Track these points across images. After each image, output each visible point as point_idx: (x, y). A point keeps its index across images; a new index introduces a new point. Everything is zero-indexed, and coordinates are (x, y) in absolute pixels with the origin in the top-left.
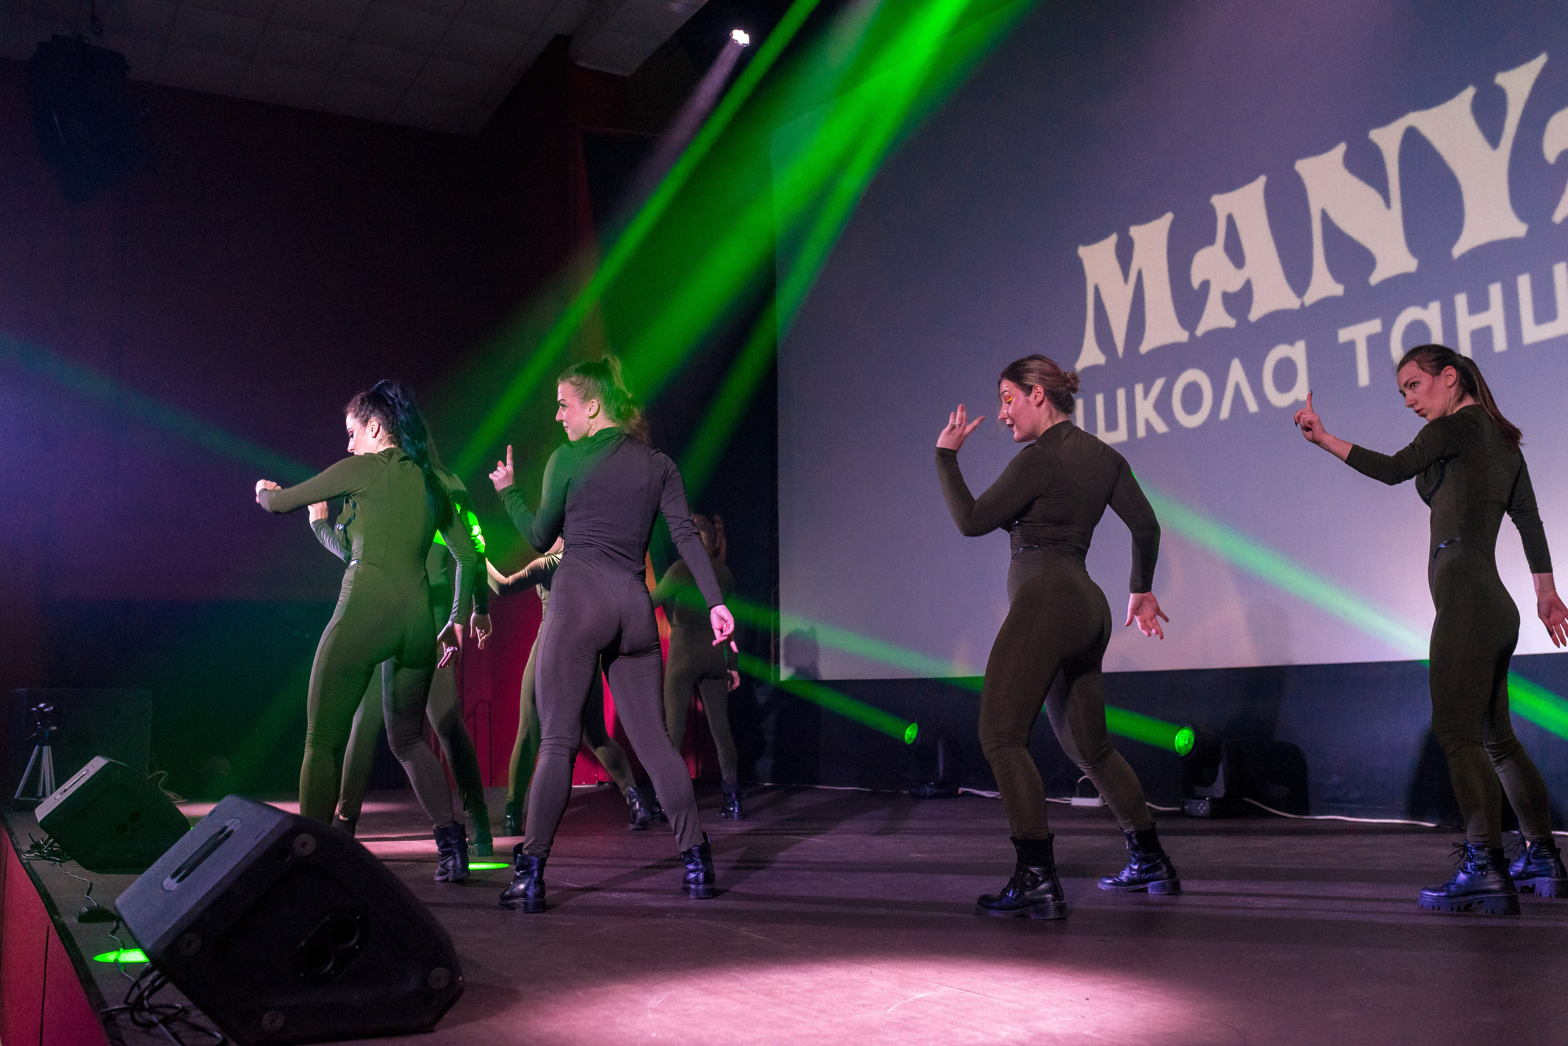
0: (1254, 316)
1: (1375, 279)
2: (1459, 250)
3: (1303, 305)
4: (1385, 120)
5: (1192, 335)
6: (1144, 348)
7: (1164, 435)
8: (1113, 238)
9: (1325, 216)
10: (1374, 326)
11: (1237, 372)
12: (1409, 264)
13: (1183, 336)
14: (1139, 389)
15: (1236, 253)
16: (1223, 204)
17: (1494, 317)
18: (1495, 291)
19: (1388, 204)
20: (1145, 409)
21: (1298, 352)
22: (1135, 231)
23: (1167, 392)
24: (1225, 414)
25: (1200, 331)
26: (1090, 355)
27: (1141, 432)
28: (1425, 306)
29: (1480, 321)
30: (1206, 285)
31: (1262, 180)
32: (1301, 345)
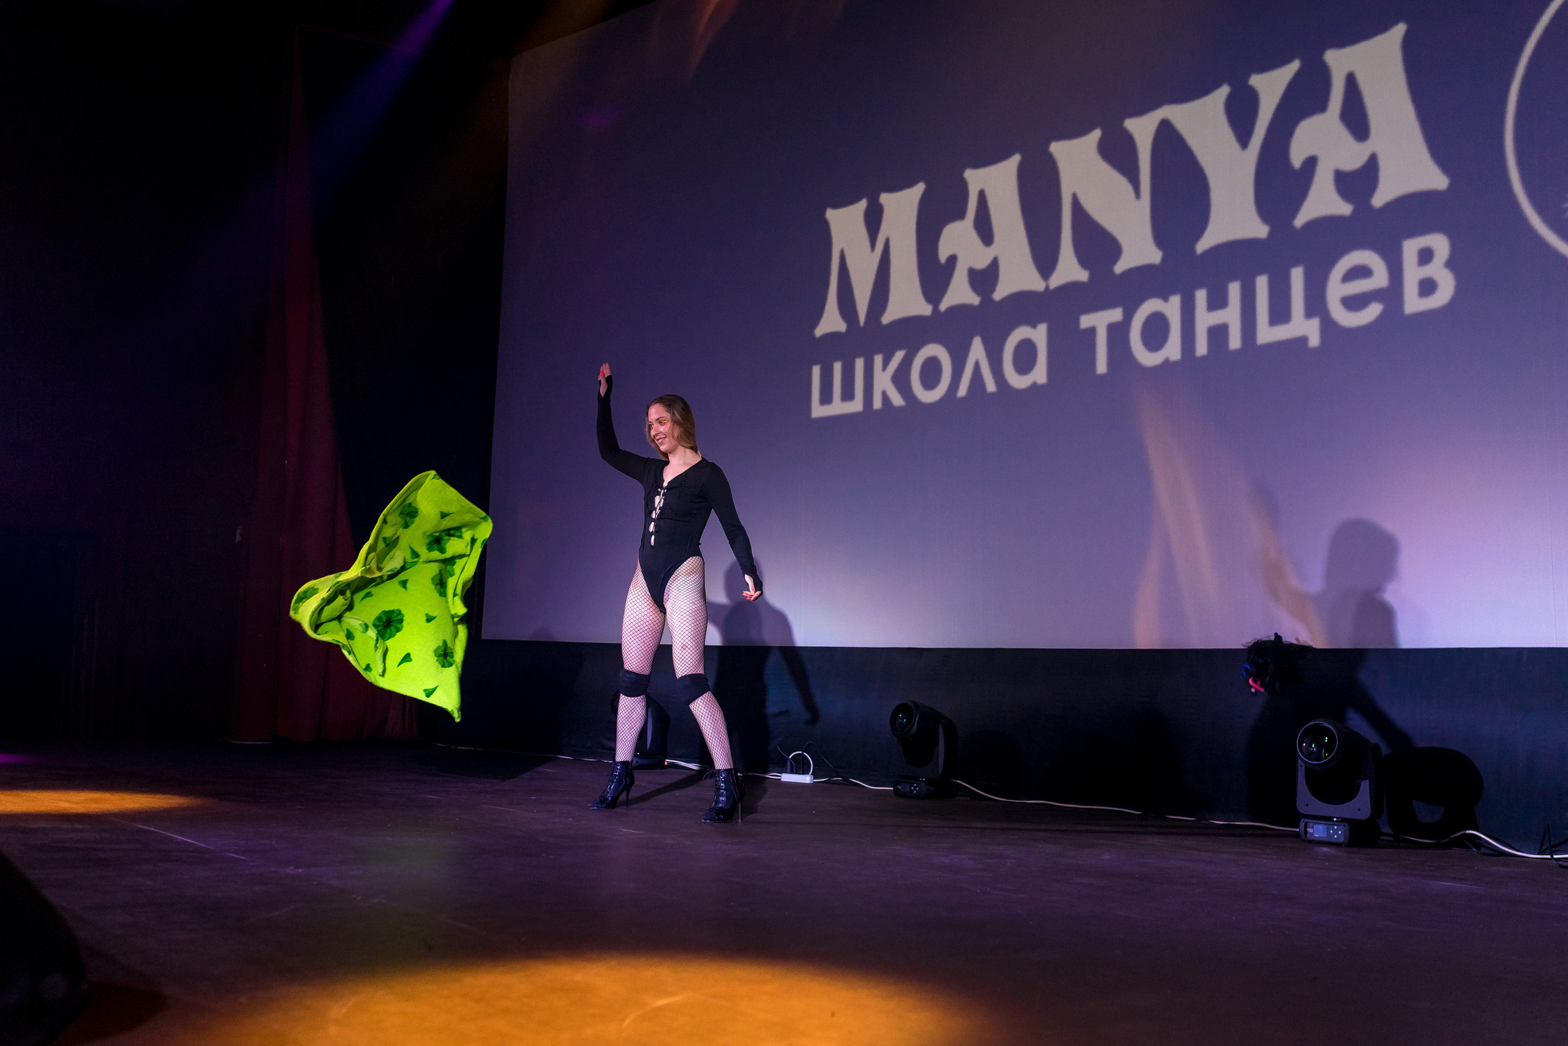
0: (999, 294)
1: (1119, 268)
2: (1202, 246)
3: (1047, 287)
4: (1141, 110)
5: (936, 310)
6: (886, 319)
7: (900, 409)
8: (863, 204)
9: (1075, 201)
10: (1115, 315)
11: (977, 351)
12: (1154, 256)
13: (926, 310)
14: (878, 359)
15: (985, 230)
16: (976, 179)
17: (1231, 315)
18: (1234, 290)
19: (1138, 194)
20: (883, 381)
21: (1039, 334)
22: (885, 198)
23: (906, 365)
24: (962, 391)
25: (943, 306)
26: (831, 322)
27: (877, 404)
28: (1166, 299)
29: (1218, 317)
30: (952, 260)
31: (1016, 159)
32: (1043, 328)
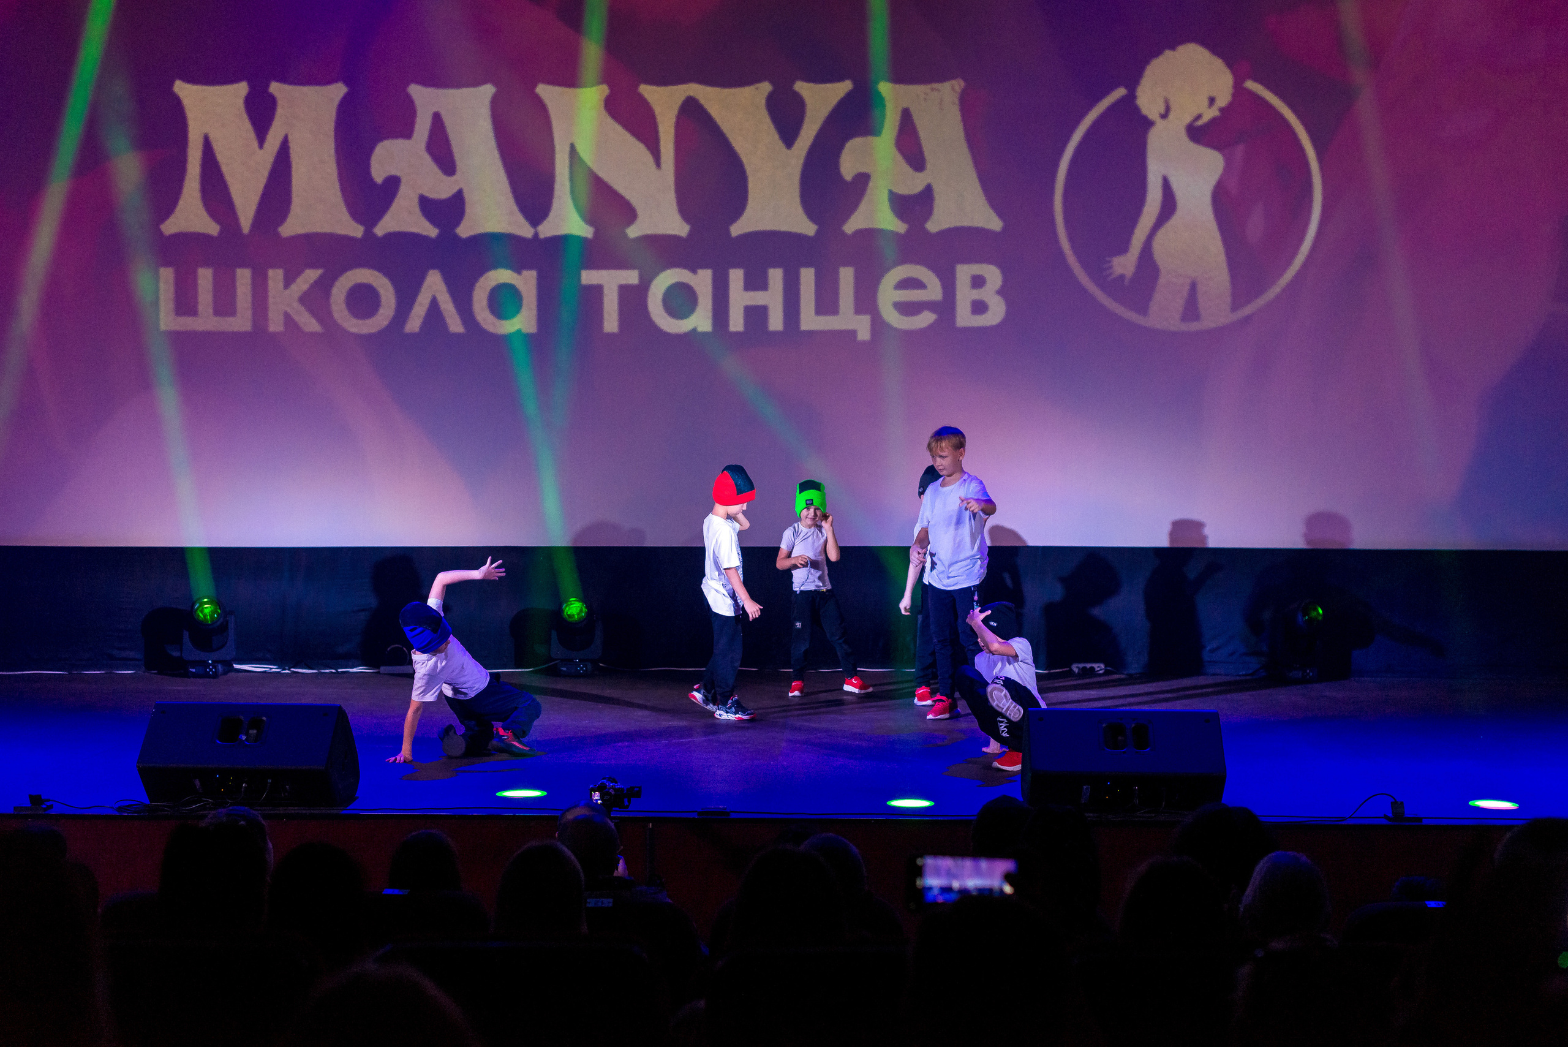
0: (464, 231)
1: (633, 232)
2: (737, 229)
3: (536, 235)
4: (660, 80)
5: (368, 231)
6: (287, 230)
7: (313, 334)
8: (242, 88)
9: (574, 153)
10: (632, 277)
11: (434, 285)
12: (679, 227)
13: (356, 231)
14: (276, 276)
15: (442, 157)
16: (426, 98)
17: (772, 298)
18: (776, 275)
19: (658, 164)
20: (285, 301)
21: (526, 282)
22: (275, 88)
23: (323, 287)
24: (412, 328)
25: (380, 230)
26: (190, 218)
27: (274, 324)
28: (694, 271)
29: (755, 298)
30: (393, 184)
31: (488, 89)
32: (531, 275)
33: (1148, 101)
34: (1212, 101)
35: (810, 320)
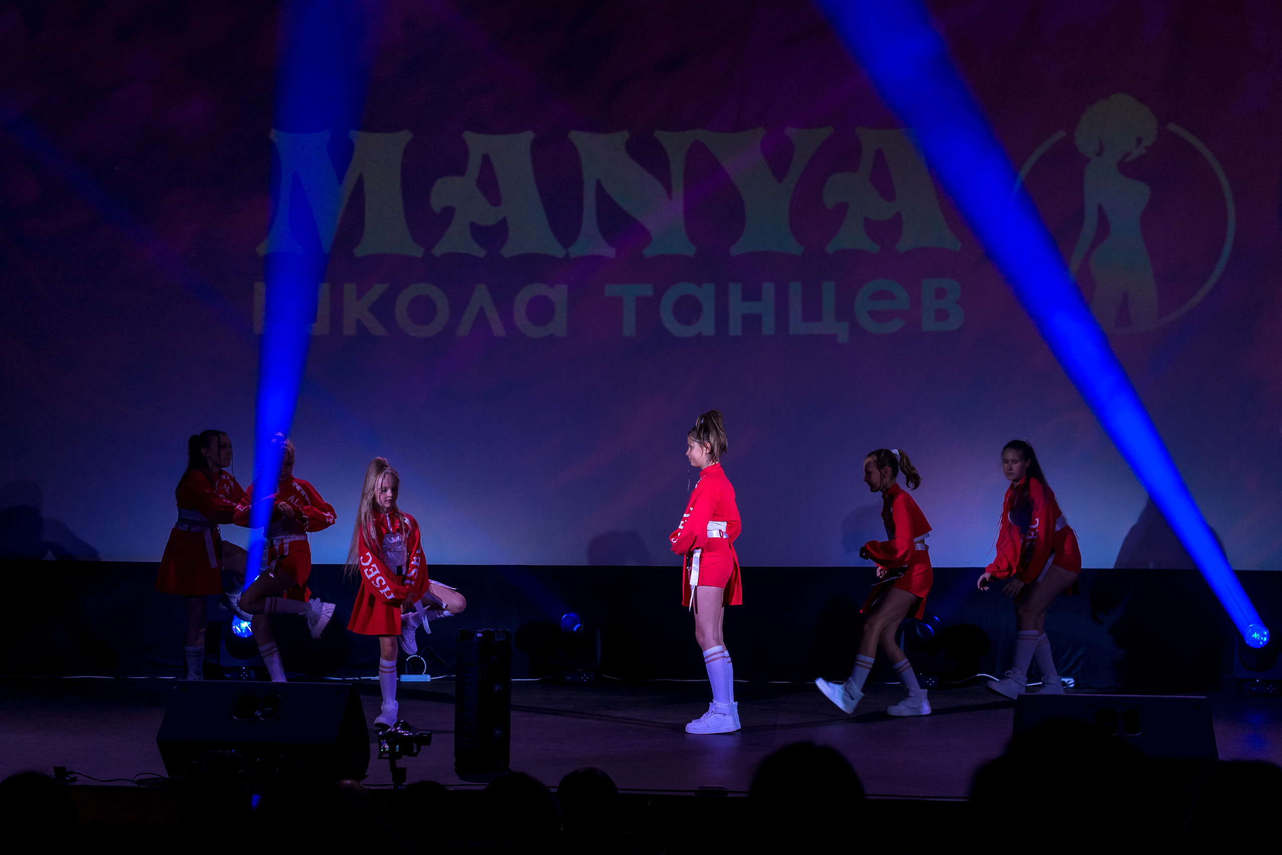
0: (509, 251)
1: (649, 252)
2: (736, 250)
3: (567, 255)
4: (672, 126)
5: (427, 252)
6: (360, 251)
7: (380, 338)
8: (326, 134)
9: (600, 189)
10: (647, 290)
11: (481, 296)
12: (688, 249)
13: (416, 251)
14: (350, 289)
15: (490, 190)
16: (477, 142)
17: (766, 307)
18: (769, 288)
19: (670, 196)
20: (357, 310)
21: (559, 294)
22: (357, 136)
23: (389, 298)
24: (462, 332)
25: (437, 251)
27: (348, 329)
28: (700, 286)
29: (751, 308)
30: (448, 213)
31: (528, 136)
32: (562, 288)
33: (1084, 142)
34: (1139, 141)
35: (797, 326)
